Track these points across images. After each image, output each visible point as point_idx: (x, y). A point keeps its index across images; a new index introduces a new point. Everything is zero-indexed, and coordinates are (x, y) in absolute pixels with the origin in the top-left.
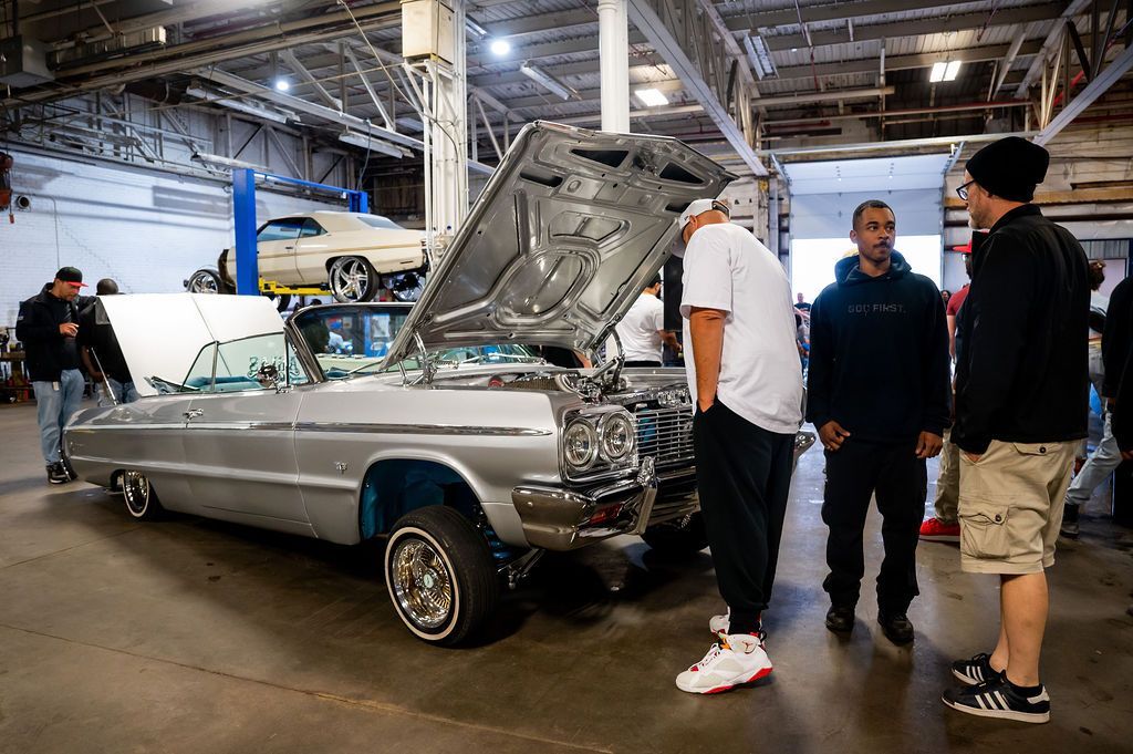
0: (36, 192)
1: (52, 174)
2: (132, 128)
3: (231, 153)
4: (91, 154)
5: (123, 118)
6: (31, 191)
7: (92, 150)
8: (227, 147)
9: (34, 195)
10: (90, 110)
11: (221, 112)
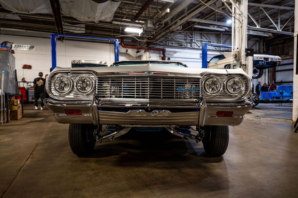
0: (172, 56)
1: (176, 52)
2: (195, 40)
3: (222, 43)
4: (184, 47)
5: (192, 38)
6: (171, 56)
7: (184, 46)
8: (221, 42)
9: (172, 57)
10: (185, 37)
11: (219, 33)
